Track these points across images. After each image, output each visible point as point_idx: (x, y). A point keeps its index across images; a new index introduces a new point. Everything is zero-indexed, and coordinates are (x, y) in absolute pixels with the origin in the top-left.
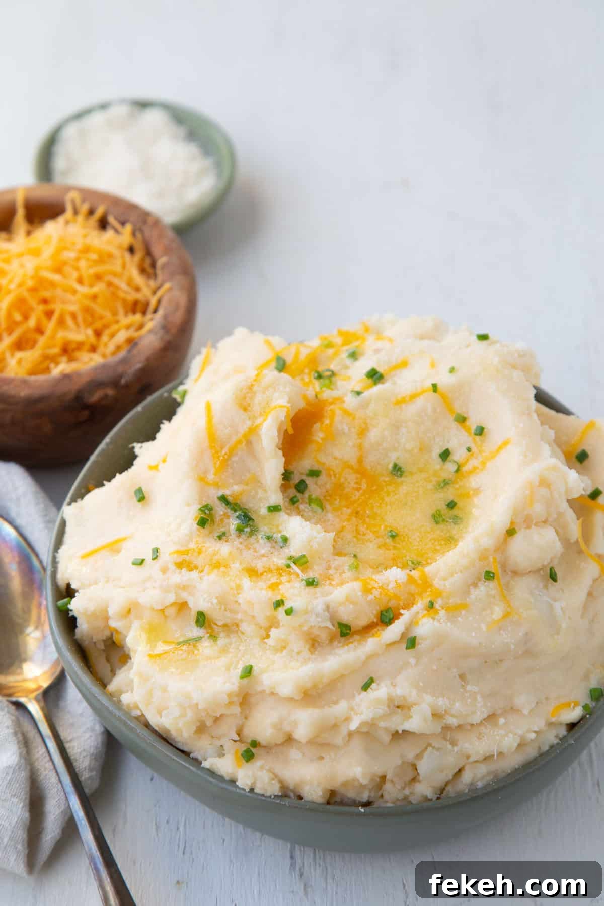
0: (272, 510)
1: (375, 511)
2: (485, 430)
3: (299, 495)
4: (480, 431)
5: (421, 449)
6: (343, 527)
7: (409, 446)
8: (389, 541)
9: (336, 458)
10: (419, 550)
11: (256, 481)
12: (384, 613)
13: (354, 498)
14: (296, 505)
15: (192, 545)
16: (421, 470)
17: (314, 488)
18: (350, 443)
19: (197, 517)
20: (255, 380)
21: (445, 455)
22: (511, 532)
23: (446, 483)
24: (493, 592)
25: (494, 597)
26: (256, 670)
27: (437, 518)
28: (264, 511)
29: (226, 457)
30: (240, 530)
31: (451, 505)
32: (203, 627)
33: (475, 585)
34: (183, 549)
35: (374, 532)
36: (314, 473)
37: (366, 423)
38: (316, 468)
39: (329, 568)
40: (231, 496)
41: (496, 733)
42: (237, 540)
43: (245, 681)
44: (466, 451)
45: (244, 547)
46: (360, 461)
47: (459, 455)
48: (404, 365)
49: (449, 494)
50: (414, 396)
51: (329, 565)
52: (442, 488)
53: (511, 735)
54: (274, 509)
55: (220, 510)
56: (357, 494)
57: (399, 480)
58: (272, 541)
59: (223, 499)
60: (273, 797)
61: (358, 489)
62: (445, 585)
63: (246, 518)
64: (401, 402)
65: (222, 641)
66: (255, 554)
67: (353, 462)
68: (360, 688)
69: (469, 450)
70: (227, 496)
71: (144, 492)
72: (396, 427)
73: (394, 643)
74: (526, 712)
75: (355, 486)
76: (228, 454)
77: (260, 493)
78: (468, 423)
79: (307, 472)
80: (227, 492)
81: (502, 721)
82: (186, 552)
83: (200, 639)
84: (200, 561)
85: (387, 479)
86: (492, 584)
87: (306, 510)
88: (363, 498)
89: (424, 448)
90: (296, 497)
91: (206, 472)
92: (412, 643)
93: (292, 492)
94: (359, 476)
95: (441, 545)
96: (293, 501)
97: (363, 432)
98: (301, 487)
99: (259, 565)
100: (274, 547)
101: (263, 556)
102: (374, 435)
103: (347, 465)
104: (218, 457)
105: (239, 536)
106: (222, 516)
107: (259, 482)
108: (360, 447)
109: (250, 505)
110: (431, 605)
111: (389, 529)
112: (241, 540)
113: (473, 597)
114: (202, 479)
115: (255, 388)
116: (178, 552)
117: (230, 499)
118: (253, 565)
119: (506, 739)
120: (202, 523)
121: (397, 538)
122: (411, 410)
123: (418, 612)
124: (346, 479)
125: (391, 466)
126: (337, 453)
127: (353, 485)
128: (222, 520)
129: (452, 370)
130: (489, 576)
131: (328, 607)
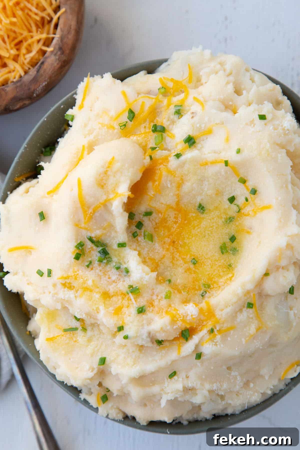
0: (120, 246)
1: (185, 241)
2: (257, 192)
3: (138, 230)
4: (254, 192)
5: (217, 194)
6: (164, 256)
7: (210, 192)
8: (192, 266)
9: (162, 203)
10: (210, 275)
11: (111, 226)
12: (184, 332)
13: (173, 230)
14: (136, 238)
15: (71, 273)
16: (216, 208)
17: (148, 223)
18: (172, 194)
19: (74, 252)
20: (109, 167)
21: (232, 200)
22: (266, 274)
23: (231, 219)
24: (251, 316)
25: (252, 318)
26: (108, 360)
27: (223, 249)
28: (115, 247)
29: (91, 214)
30: (100, 261)
31: (233, 239)
32: (79, 321)
33: (241, 310)
34: (65, 276)
35: (183, 259)
36: (148, 214)
37: (182, 179)
38: (149, 210)
39: (153, 294)
40: (95, 237)
41: (247, 393)
42: (98, 268)
43: (101, 367)
44: (245, 200)
45: (102, 274)
46: (178, 204)
47: (240, 201)
48: (209, 132)
49: (232, 229)
50: (214, 163)
51: (153, 292)
52: (229, 223)
53: (256, 394)
54: (122, 245)
55: (89, 244)
56: (175, 226)
57: (202, 216)
58: (120, 271)
59: (91, 239)
60: (118, 421)
61: (176, 223)
62: (222, 315)
63: (105, 253)
64: (205, 164)
65: (89, 333)
66: (109, 280)
67: (174, 205)
68: (168, 377)
69: (247, 200)
70: (93, 238)
71: (44, 214)
72: (201, 181)
73: (187, 356)
74: (267, 378)
75: (174, 220)
76: (92, 212)
77: (113, 234)
78: (247, 184)
79: (144, 213)
80: (93, 235)
81: (252, 385)
82: (67, 278)
83: (76, 329)
84: (75, 284)
85: (194, 215)
86: (251, 311)
87: (143, 241)
88: (178, 230)
89: (219, 193)
90: (136, 232)
91: (79, 221)
92: (199, 356)
93: (134, 228)
94: (176, 212)
95: (223, 272)
96: (134, 235)
97: (179, 186)
98: (140, 225)
99: (112, 289)
100: (121, 275)
101: (114, 281)
102: (187, 187)
103: (169, 207)
104: (87, 215)
105: (100, 265)
106: (89, 248)
107: (113, 226)
108: (178, 196)
109: (107, 241)
110: (212, 331)
111: (193, 257)
112: (101, 268)
113: (238, 320)
114: (77, 225)
115: (109, 173)
116: (63, 278)
117: (94, 239)
118: (107, 290)
119: (253, 397)
120: (77, 257)
121: (197, 265)
122: (211, 170)
123: (203, 336)
124: (169, 215)
125: (197, 205)
126: (162, 200)
127: (172, 219)
128: (90, 252)
129: (239, 151)
130: (250, 305)
131: (149, 333)
